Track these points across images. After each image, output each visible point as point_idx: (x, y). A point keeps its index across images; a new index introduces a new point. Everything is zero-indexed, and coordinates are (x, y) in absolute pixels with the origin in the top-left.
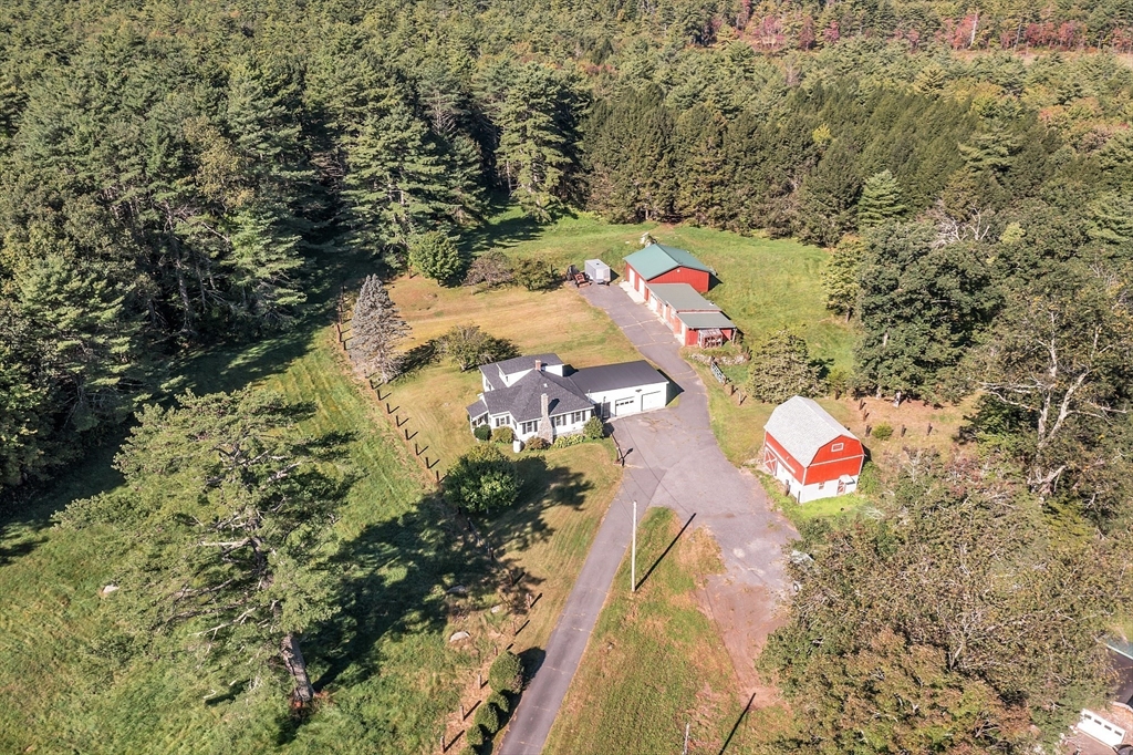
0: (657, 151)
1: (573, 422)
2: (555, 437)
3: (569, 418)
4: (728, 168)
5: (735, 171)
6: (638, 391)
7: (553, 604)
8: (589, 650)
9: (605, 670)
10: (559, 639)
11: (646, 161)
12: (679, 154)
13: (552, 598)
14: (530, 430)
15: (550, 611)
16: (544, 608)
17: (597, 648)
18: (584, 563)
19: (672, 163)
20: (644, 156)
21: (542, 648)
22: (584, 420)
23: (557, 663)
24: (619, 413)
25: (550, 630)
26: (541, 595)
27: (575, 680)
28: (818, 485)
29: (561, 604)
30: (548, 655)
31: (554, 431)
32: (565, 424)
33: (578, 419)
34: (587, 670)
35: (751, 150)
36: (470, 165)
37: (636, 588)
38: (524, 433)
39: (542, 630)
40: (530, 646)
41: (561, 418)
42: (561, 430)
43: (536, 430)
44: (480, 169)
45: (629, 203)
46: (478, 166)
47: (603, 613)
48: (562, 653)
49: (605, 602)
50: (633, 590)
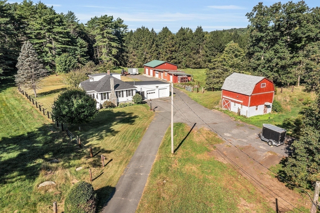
0: (152, 41)
1: (127, 96)
2: (118, 103)
3: (125, 93)
4: (177, 46)
5: (179, 47)
6: (157, 87)
7: (121, 163)
8: (149, 184)
9: (163, 195)
10: (125, 181)
11: (148, 45)
12: (159, 43)
13: (119, 161)
14: (105, 98)
15: (119, 167)
16: (114, 166)
17: (155, 183)
18: (139, 144)
19: (157, 46)
20: (147, 43)
21: (113, 186)
22: (132, 95)
23: (125, 194)
24: (148, 97)
25: (119, 176)
26: (111, 160)
27: (142, 204)
28: (255, 107)
29: (126, 163)
30: (118, 191)
31: (118, 100)
32: (123, 96)
33: (129, 95)
34: (150, 197)
35: (184, 39)
36: (84, 47)
37: (174, 151)
38: (102, 99)
39: (113, 177)
40: (104, 186)
41: (121, 93)
42: (121, 100)
43: (108, 98)
44: (88, 49)
45: (143, 60)
46: (86, 48)
47: (156, 164)
48: (129, 188)
49: (156, 159)
50: (172, 152)
